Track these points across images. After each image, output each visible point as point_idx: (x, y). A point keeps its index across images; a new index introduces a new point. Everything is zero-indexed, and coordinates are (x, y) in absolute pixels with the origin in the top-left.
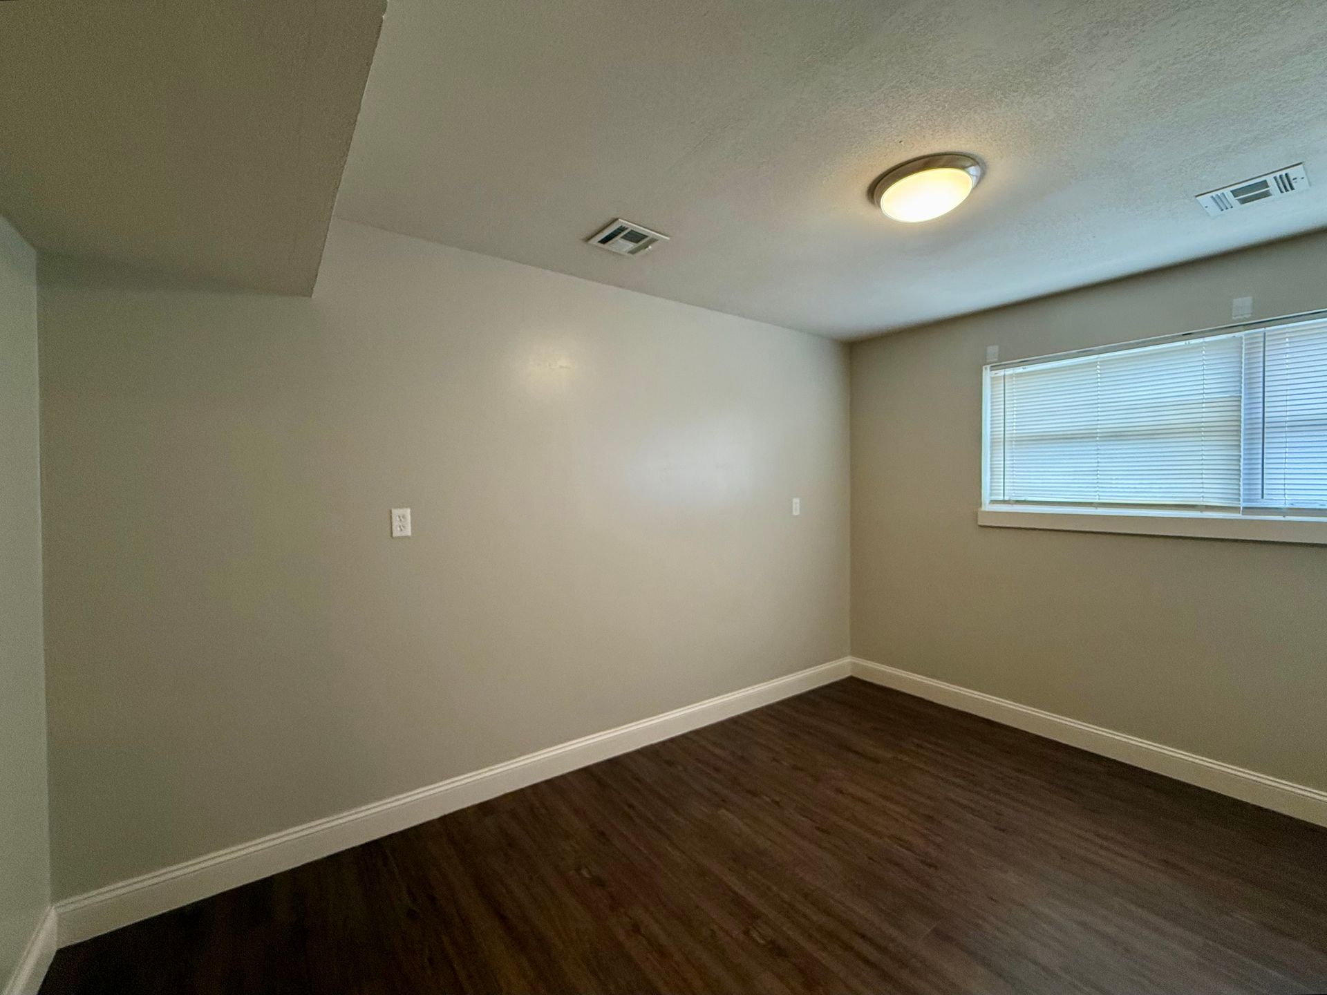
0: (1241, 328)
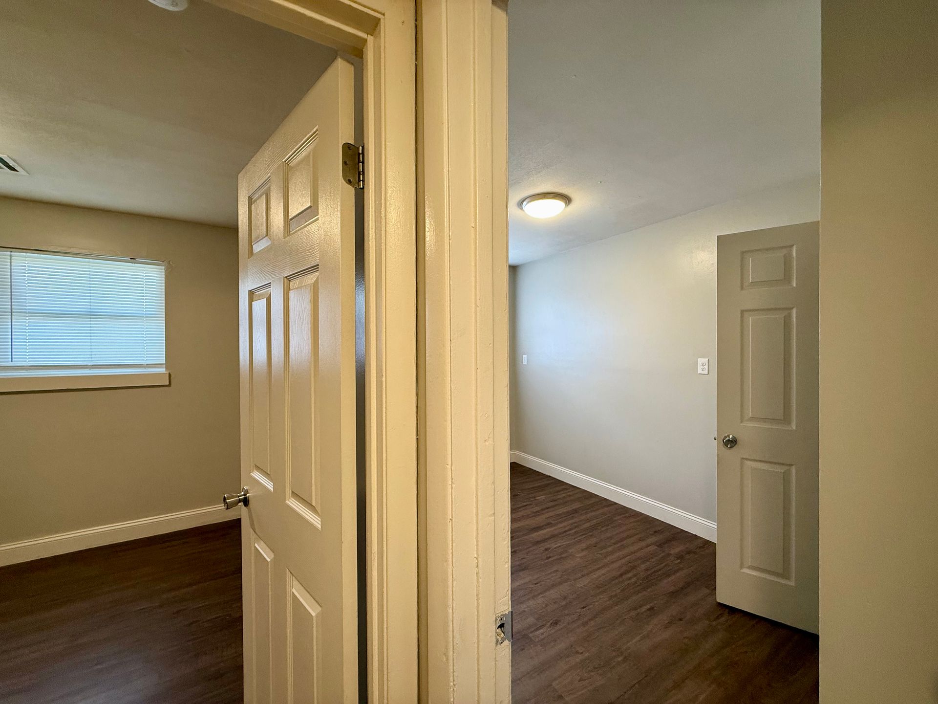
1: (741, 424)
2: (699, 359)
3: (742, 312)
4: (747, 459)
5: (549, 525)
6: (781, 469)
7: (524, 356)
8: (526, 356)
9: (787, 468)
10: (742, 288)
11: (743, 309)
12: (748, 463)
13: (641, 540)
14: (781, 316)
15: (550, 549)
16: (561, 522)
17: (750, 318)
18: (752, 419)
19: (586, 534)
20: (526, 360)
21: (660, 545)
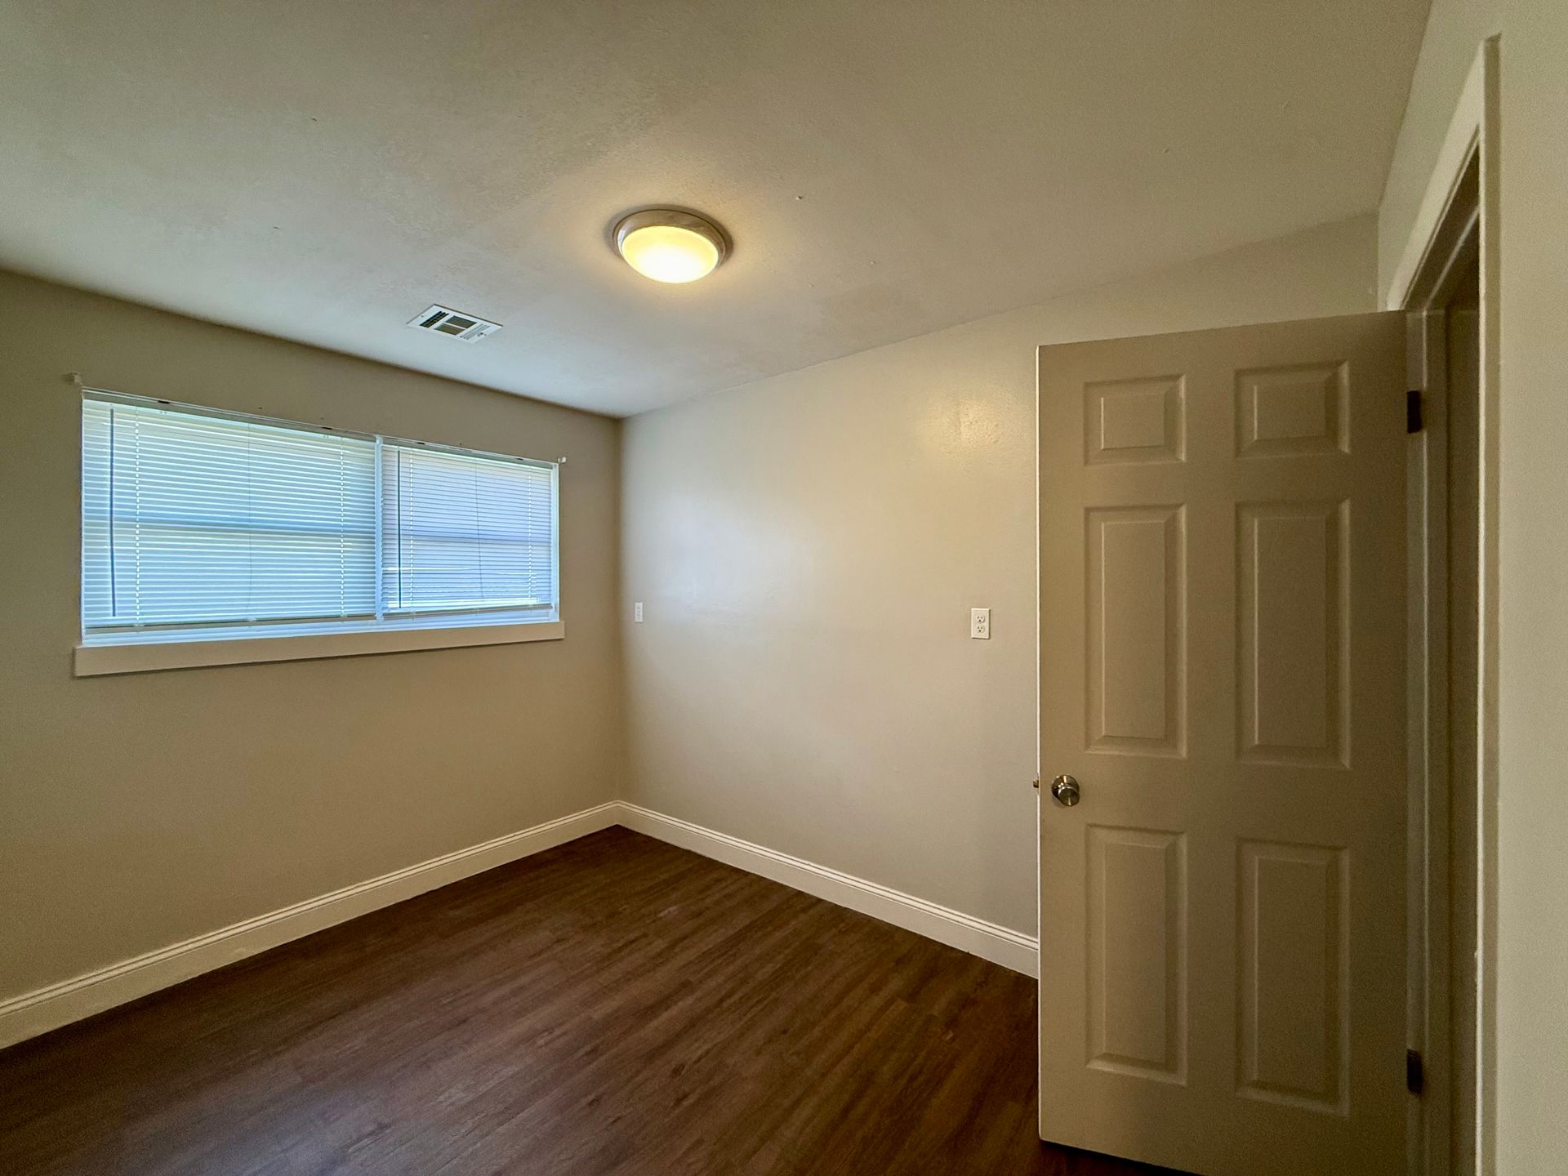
1: (1087, 752)
2: (973, 609)
3: (1088, 511)
4: (1096, 826)
5: (685, 987)
6: (1160, 844)
7: (637, 604)
8: (641, 604)
9: (1171, 838)
10: (1086, 462)
11: (1090, 504)
12: (1101, 834)
13: (875, 989)
14: (1160, 520)
15: (683, 1066)
16: (709, 975)
17: (1103, 525)
18: (1109, 739)
19: (764, 999)
20: (641, 614)
21: (912, 995)
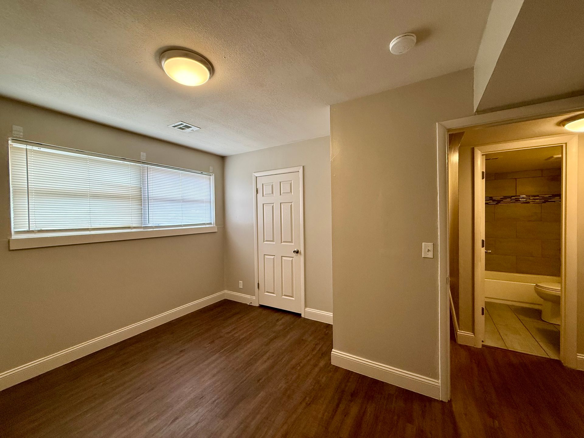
0: (141, 163)
